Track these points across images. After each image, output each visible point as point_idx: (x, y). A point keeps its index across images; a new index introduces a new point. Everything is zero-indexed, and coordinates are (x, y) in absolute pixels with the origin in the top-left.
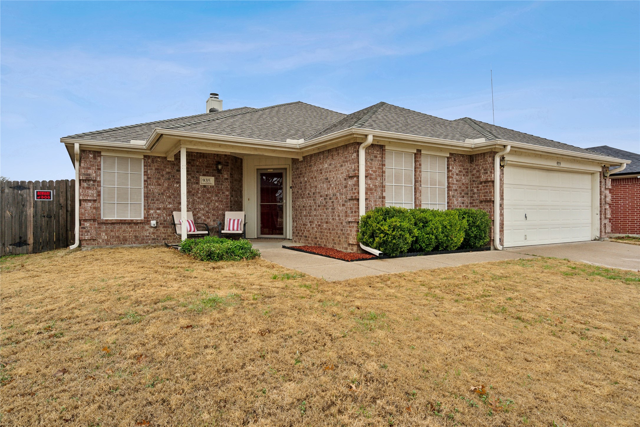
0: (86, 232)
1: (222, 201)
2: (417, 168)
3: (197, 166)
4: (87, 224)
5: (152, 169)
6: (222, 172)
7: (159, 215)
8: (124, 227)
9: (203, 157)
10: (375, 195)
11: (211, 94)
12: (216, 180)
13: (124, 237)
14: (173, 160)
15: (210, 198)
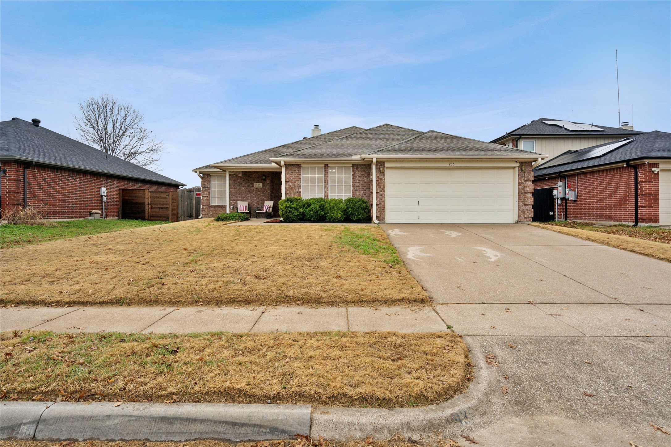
0: (205, 211)
2: (326, 174)
3: (253, 178)
4: (204, 207)
6: (266, 180)
7: (236, 203)
8: (219, 209)
9: (256, 173)
10: (295, 191)
12: (263, 185)
14: (241, 176)
15: (259, 194)
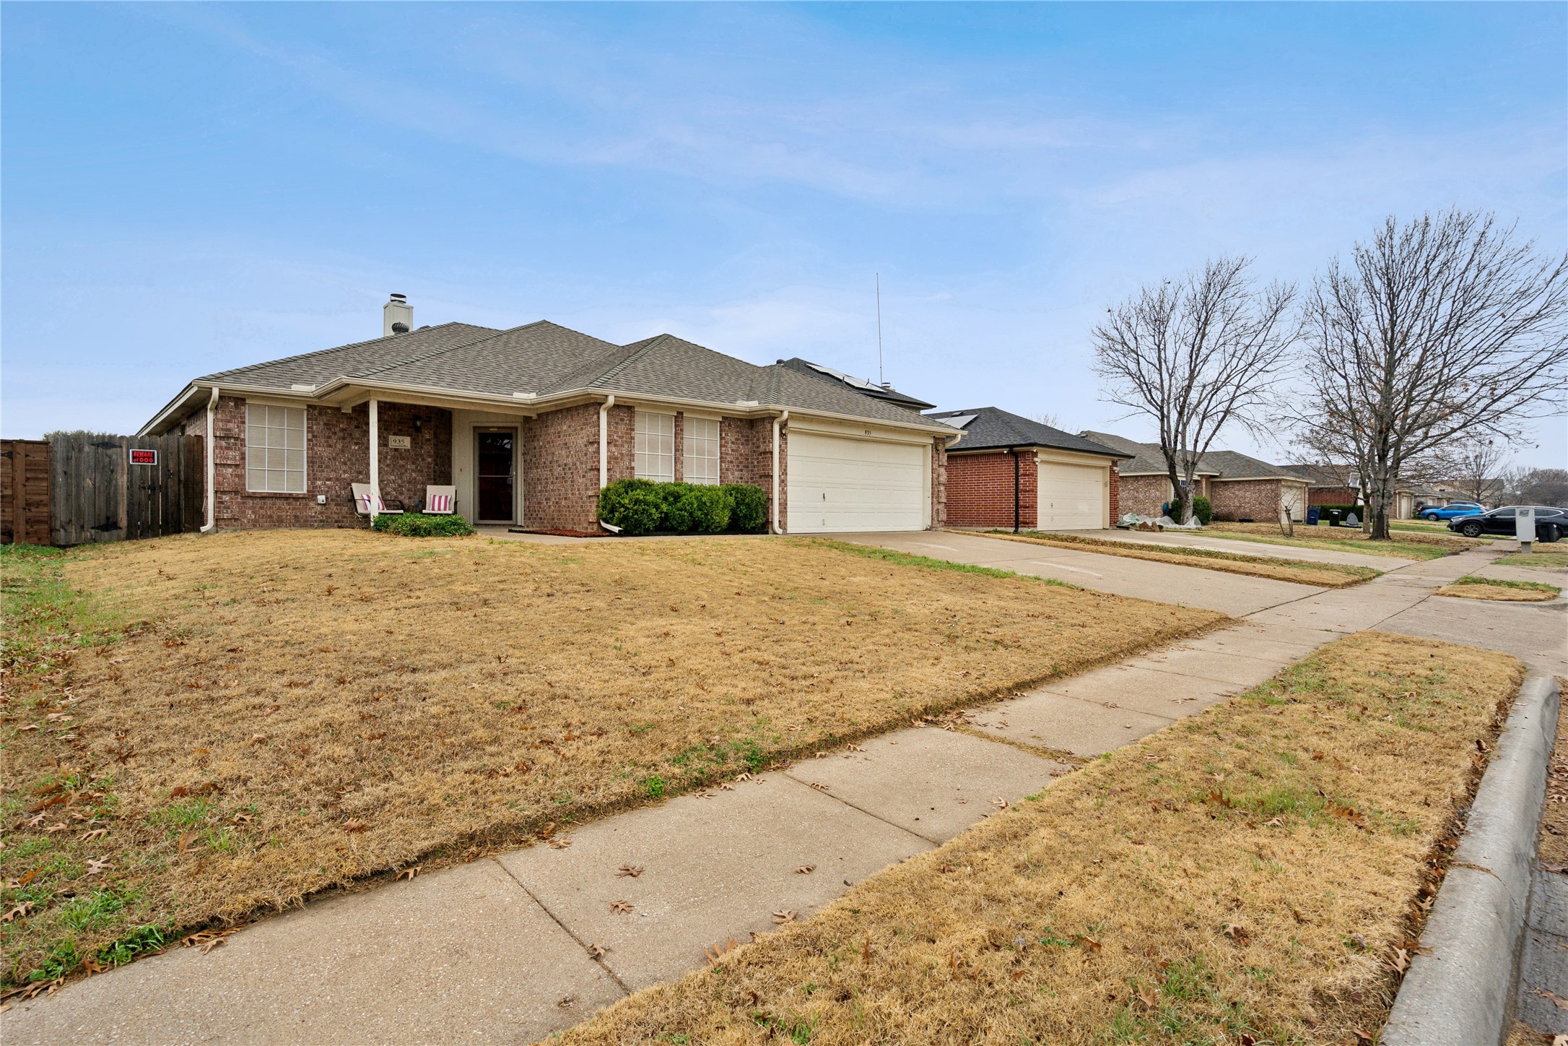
0: (225, 508)
1: (422, 471)
2: (679, 434)
3: (385, 421)
4: (226, 498)
5: (319, 424)
8: (279, 503)
9: (395, 409)
10: (621, 464)
11: (393, 295)
12: (414, 441)
13: (279, 516)
14: (350, 412)
15: (403, 466)
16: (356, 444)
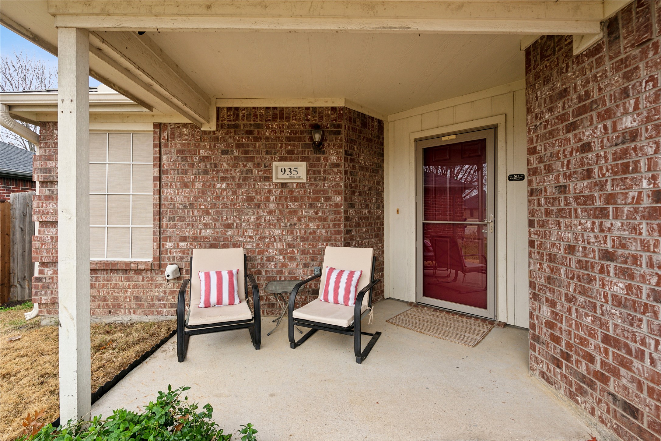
0: (43, 287)
1: (325, 220)
3: (267, 138)
4: (49, 272)
5: (170, 153)
6: (326, 149)
7: (183, 252)
8: (115, 278)
9: (281, 118)
12: (312, 170)
13: (115, 299)
14: (214, 128)
15: (295, 212)
16: (223, 179)
